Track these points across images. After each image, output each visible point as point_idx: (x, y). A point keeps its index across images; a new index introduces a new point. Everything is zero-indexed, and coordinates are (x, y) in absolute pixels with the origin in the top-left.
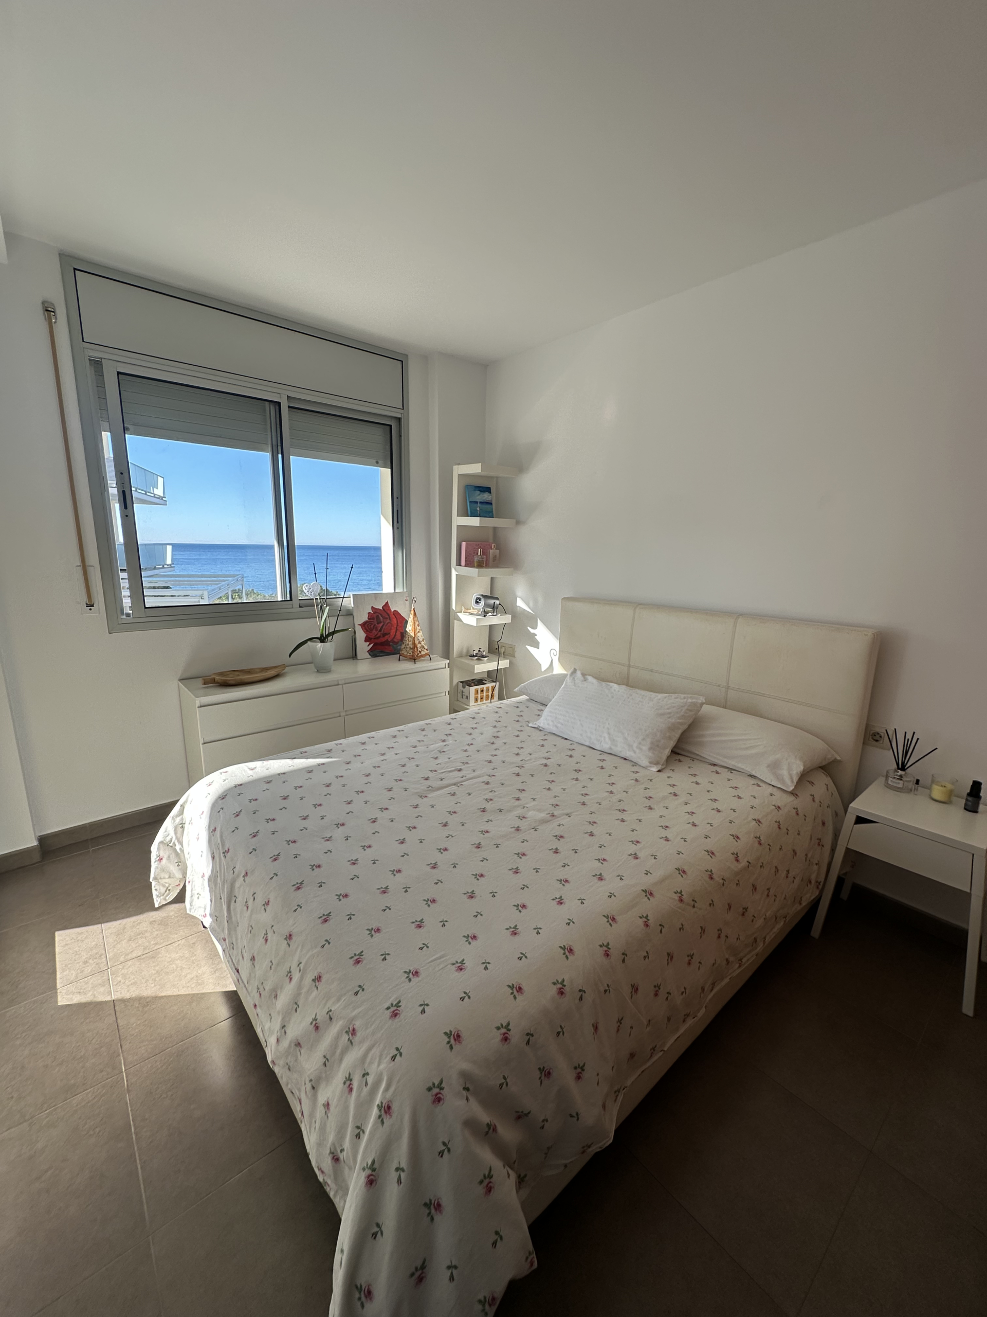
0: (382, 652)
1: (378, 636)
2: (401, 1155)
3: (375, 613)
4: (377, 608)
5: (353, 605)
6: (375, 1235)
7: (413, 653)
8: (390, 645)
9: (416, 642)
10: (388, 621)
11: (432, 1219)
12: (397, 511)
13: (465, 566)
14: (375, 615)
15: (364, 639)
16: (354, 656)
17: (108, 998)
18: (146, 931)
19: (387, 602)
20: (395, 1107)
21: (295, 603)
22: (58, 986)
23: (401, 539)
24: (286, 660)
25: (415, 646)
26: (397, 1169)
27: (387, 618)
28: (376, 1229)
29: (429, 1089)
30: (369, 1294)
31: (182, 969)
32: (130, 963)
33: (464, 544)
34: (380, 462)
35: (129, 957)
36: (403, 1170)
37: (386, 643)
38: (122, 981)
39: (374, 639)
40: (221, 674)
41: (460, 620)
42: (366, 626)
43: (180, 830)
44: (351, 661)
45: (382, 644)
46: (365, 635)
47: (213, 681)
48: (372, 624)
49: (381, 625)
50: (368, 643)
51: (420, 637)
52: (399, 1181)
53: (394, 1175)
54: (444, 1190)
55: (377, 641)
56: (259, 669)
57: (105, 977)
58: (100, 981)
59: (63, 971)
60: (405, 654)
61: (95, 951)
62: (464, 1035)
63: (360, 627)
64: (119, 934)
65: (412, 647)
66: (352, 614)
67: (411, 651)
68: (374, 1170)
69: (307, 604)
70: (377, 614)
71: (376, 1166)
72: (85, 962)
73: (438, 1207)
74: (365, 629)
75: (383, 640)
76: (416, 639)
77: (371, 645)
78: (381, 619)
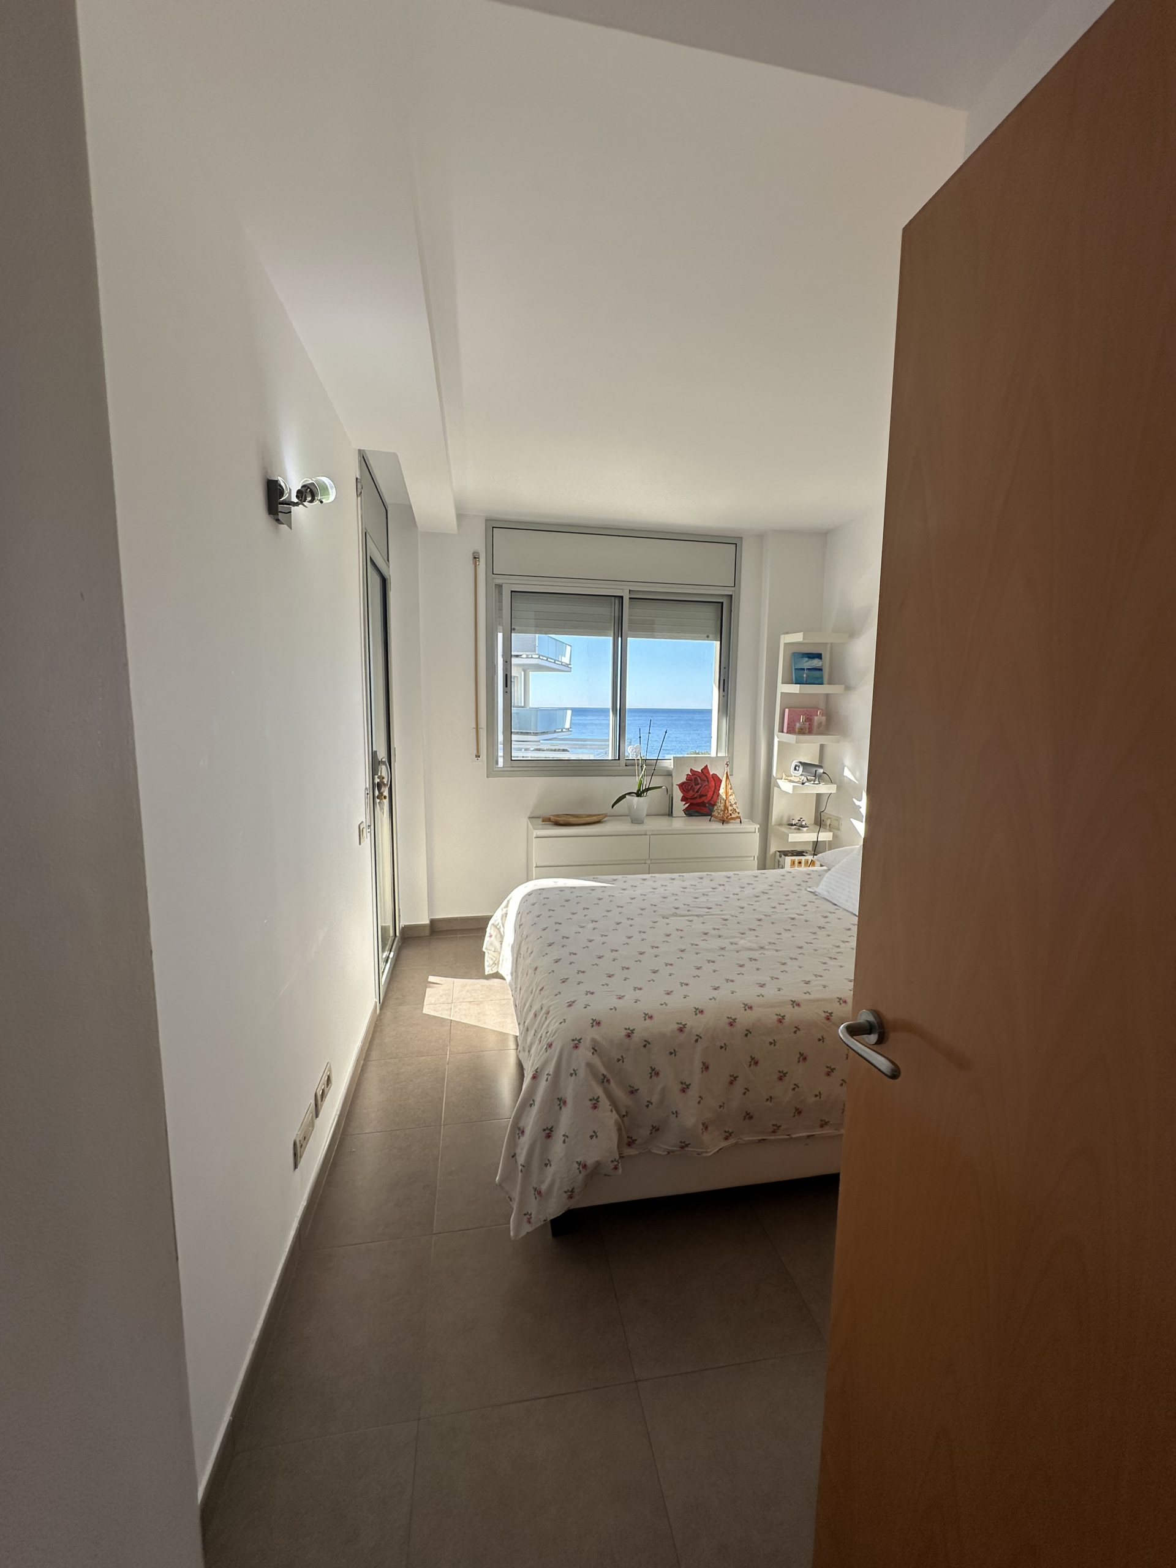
0: (698, 812)
1: (695, 796)
2: (551, 1068)
3: (693, 775)
4: (696, 770)
5: (672, 767)
6: (531, 1105)
7: (723, 814)
8: (705, 806)
9: (728, 804)
10: (706, 783)
11: (561, 1108)
12: (724, 680)
13: (787, 733)
14: (693, 777)
15: (681, 798)
16: (670, 814)
17: (449, 1018)
18: (478, 990)
19: (707, 766)
20: (554, 1045)
21: (623, 762)
22: (425, 1004)
23: (726, 706)
24: (608, 809)
25: (726, 808)
26: (547, 1074)
27: (705, 781)
28: (532, 1102)
29: (573, 1040)
30: (523, 1132)
31: (493, 1015)
32: (465, 1003)
33: (787, 710)
34: (710, 636)
35: (465, 1000)
36: (550, 1075)
37: (703, 804)
38: (458, 1011)
39: (691, 799)
40: (557, 816)
41: (779, 787)
42: (683, 786)
43: (504, 918)
44: (667, 817)
45: (698, 805)
46: (682, 795)
47: (549, 820)
48: (689, 785)
49: (698, 787)
50: (684, 803)
51: (732, 800)
52: (547, 1080)
53: (545, 1077)
54: (569, 1094)
55: (692, 801)
56: (586, 815)
57: (450, 1007)
58: (446, 1008)
59: (428, 997)
60: (717, 815)
61: (447, 992)
62: (603, 1024)
63: (678, 787)
64: (464, 986)
65: (723, 809)
66: (671, 775)
67: (722, 813)
68: (537, 1072)
69: (630, 763)
70: (695, 776)
71: (538, 1070)
72: (441, 996)
73: (565, 1102)
74: (683, 789)
75: (699, 801)
76: (727, 802)
77: (687, 805)
78: (699, 781)
